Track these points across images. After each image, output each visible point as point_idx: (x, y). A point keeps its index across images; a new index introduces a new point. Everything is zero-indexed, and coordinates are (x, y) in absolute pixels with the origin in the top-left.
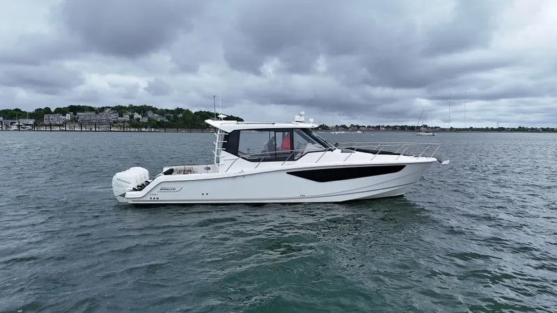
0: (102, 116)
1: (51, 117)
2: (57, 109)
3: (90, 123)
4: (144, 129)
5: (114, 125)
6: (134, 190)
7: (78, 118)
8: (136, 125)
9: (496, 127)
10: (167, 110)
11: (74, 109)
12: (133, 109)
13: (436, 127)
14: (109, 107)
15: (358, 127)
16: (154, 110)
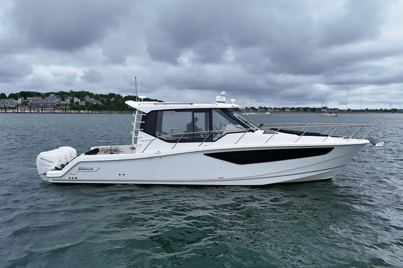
0: (48, 100)
1: (6, 101)
2: (11, 94)
3: (37, 106)
4: (82, 111)
5: (58, 108)
6: (57, 169)
7: (28, 102)
8: (75, 107)
9: (389, 109)
10: (102, 95)
11: (24, 95)
12: (73, 94)
13: (334, 109)
14: (53, 93)
15: (266, 109)
16: (91, 95)
